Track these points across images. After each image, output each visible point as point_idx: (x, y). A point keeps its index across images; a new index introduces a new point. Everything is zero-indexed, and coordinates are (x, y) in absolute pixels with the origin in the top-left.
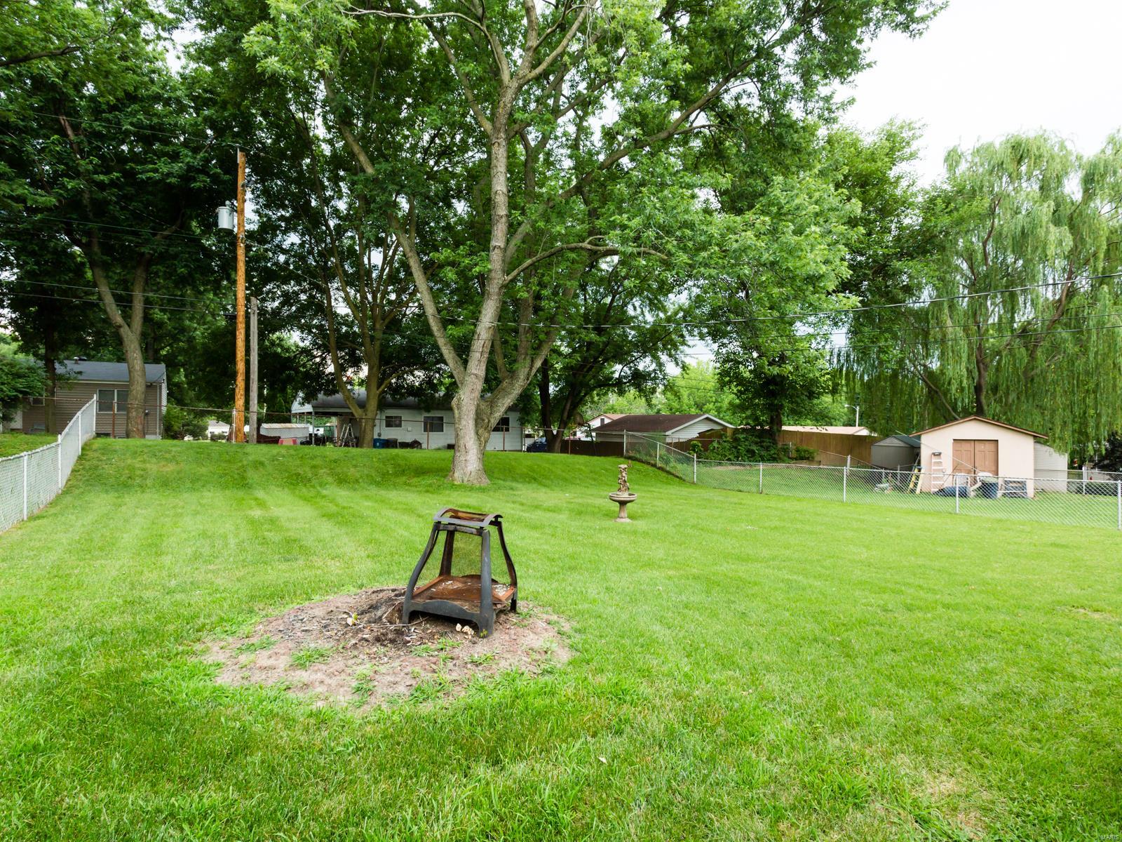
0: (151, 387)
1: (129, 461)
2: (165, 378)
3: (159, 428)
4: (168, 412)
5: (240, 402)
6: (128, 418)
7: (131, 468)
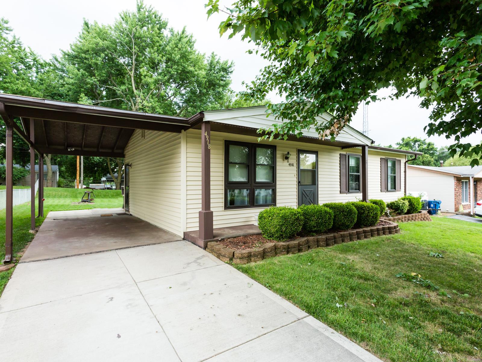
0: (54, 173)
1: (49, 192)
2: (58, 170)
3: (56, 185)
4: (59, 181)
5: (78, 178)
6: (47, 182)
7: (50, 194)
